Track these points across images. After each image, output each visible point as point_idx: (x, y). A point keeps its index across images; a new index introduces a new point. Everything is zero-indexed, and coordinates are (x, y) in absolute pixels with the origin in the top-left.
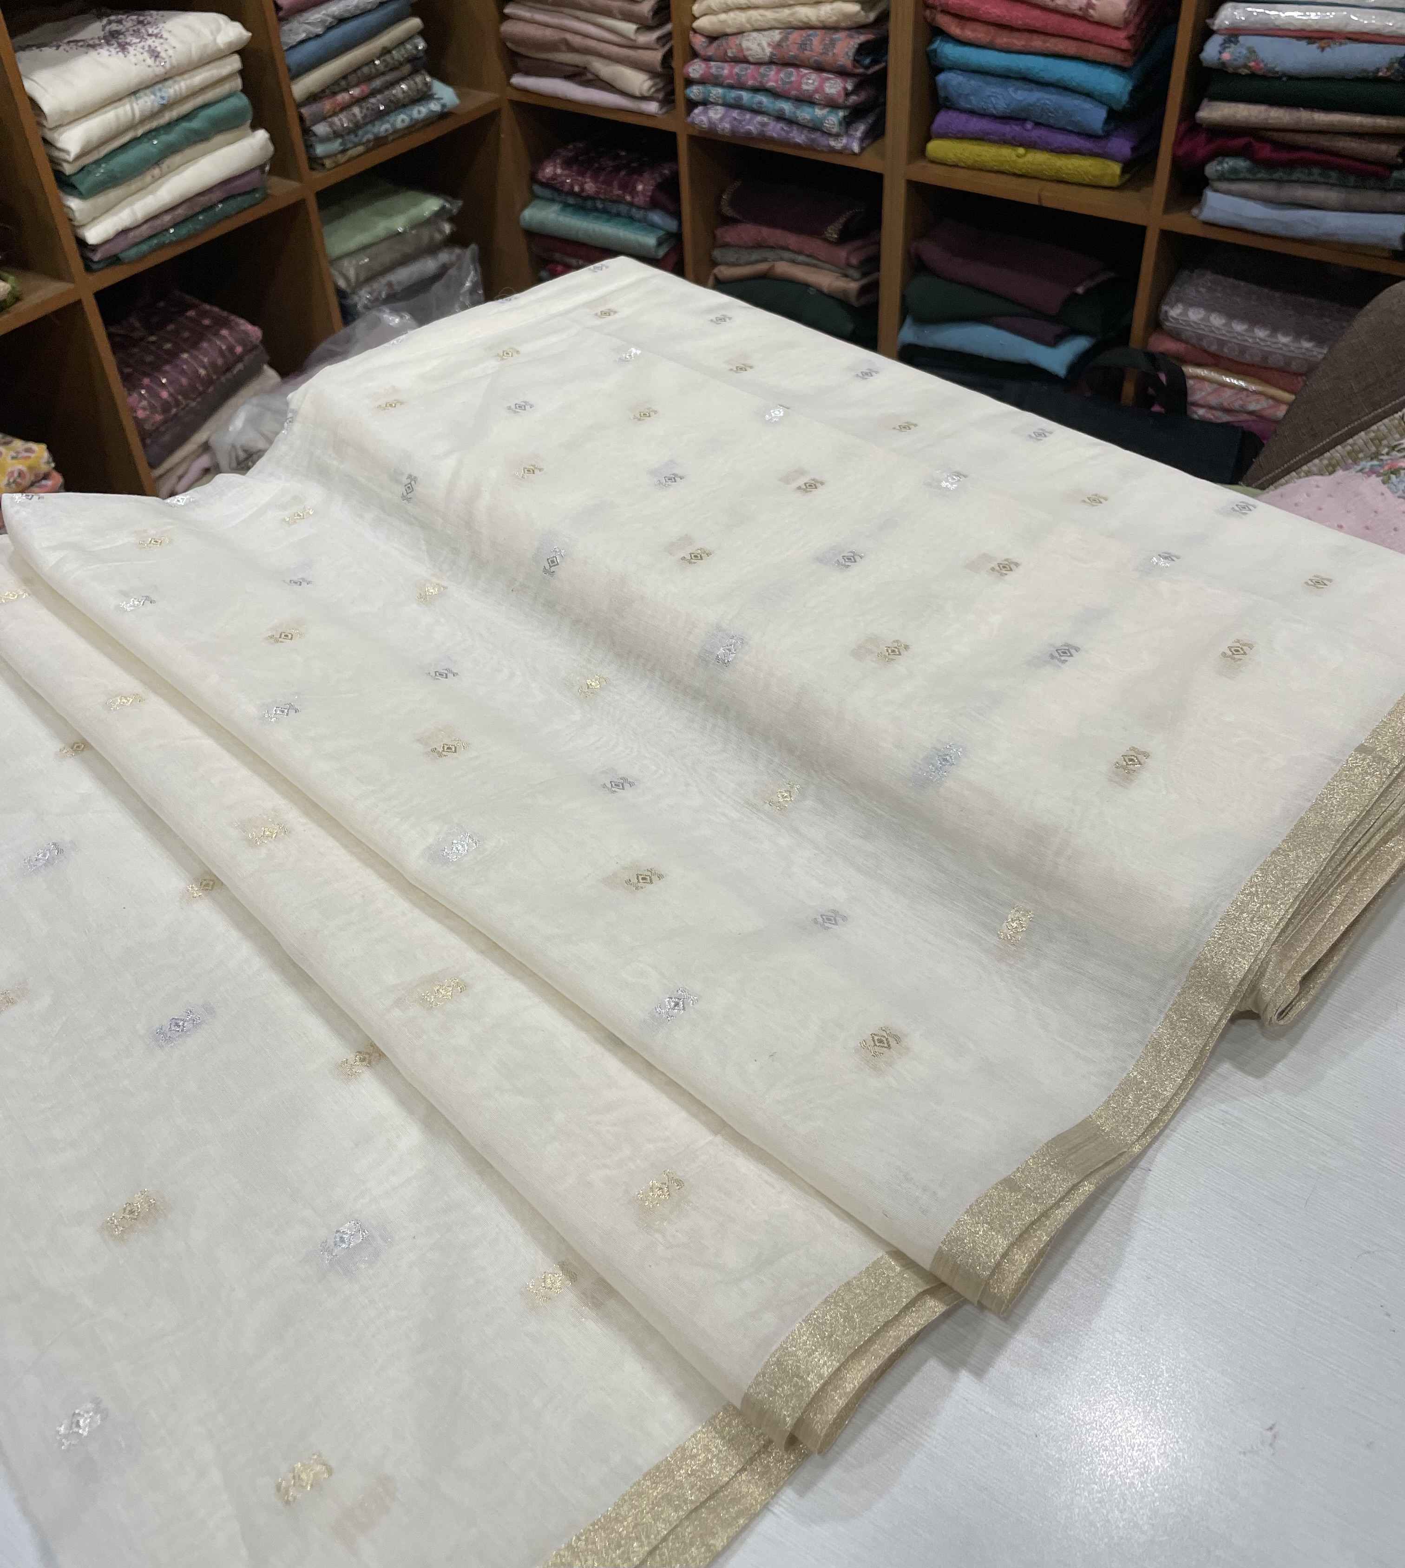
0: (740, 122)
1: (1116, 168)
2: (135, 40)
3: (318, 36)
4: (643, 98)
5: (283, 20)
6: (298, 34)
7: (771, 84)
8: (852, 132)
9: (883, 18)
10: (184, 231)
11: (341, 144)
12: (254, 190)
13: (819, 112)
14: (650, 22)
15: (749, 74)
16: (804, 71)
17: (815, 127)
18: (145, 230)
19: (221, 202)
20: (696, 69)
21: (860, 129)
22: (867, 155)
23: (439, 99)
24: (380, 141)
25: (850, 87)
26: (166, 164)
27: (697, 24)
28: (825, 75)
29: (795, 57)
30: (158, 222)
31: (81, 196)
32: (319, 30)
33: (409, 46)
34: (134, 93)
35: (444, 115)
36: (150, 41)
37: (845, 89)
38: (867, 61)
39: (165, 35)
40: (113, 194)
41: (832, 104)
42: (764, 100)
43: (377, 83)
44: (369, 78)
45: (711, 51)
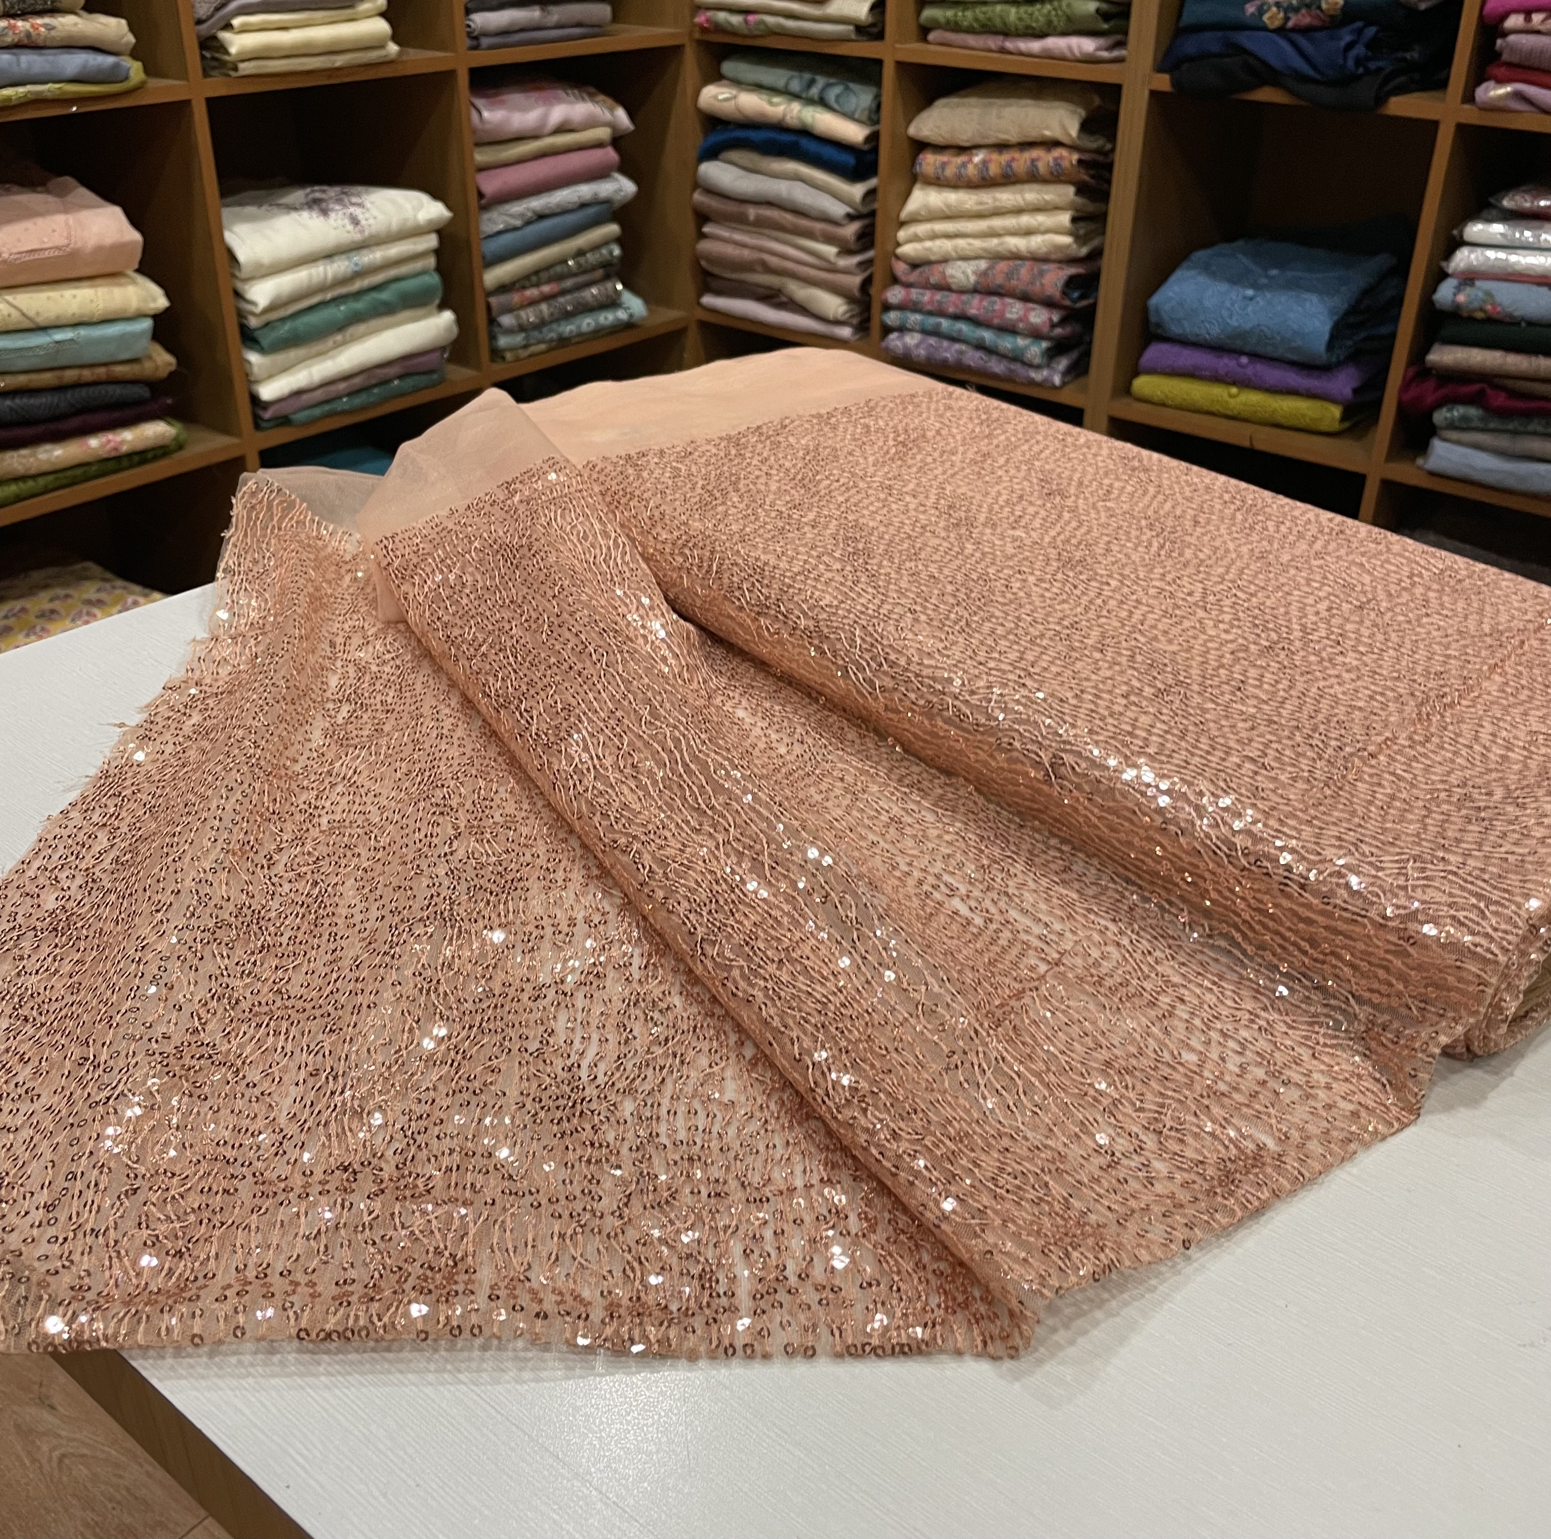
0: (936, 349)
1: (1336, 411)
2: (337, 207)
3: (515, 229)
4: (837, 322)
5: (485, 208)
6: (495, 223)
7: (973, 312)
8: (1054, 365)
9: (1096, 255)
10: (358, 401)
11: (527, 338)
12: (431, 372)
13: (1021, 342)
14: (853, 246)
15: (952, 303)
16: (1009, 300)
17: (1016, 358)
18: (319, 395)
19: (401, 377)
20: (895, 295)
21: (1063, 363)
22: (1067, 390)
23: (626, 309)
24: (563, 342)
25: (1056, 318)
26: (351, 331)
27: (900, 251)
28: (1030, 305)
29: (1000, 286)
30: (333, 388)
31: (262, 351)
32: (518, 223)
33: (604, 251)
34: (329, 255)
35: (629, 325)
36: (352, 209)
37: (1050, 320)
38: (1076, 295)
39: (368, 205)
40: (293, 354)
41: (1036, 335)
42: (964, 328)
43: (568, 283)
44: (561, 278)
45: (913, 277)
